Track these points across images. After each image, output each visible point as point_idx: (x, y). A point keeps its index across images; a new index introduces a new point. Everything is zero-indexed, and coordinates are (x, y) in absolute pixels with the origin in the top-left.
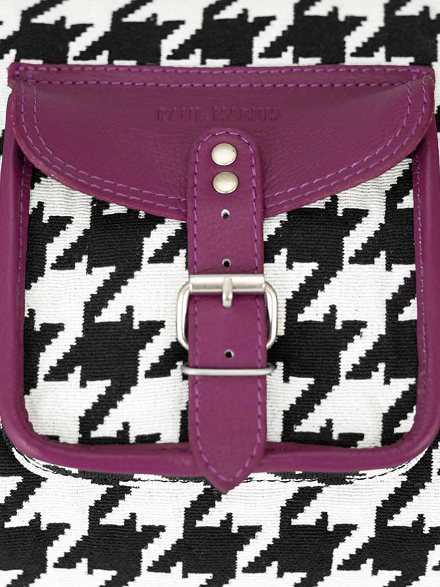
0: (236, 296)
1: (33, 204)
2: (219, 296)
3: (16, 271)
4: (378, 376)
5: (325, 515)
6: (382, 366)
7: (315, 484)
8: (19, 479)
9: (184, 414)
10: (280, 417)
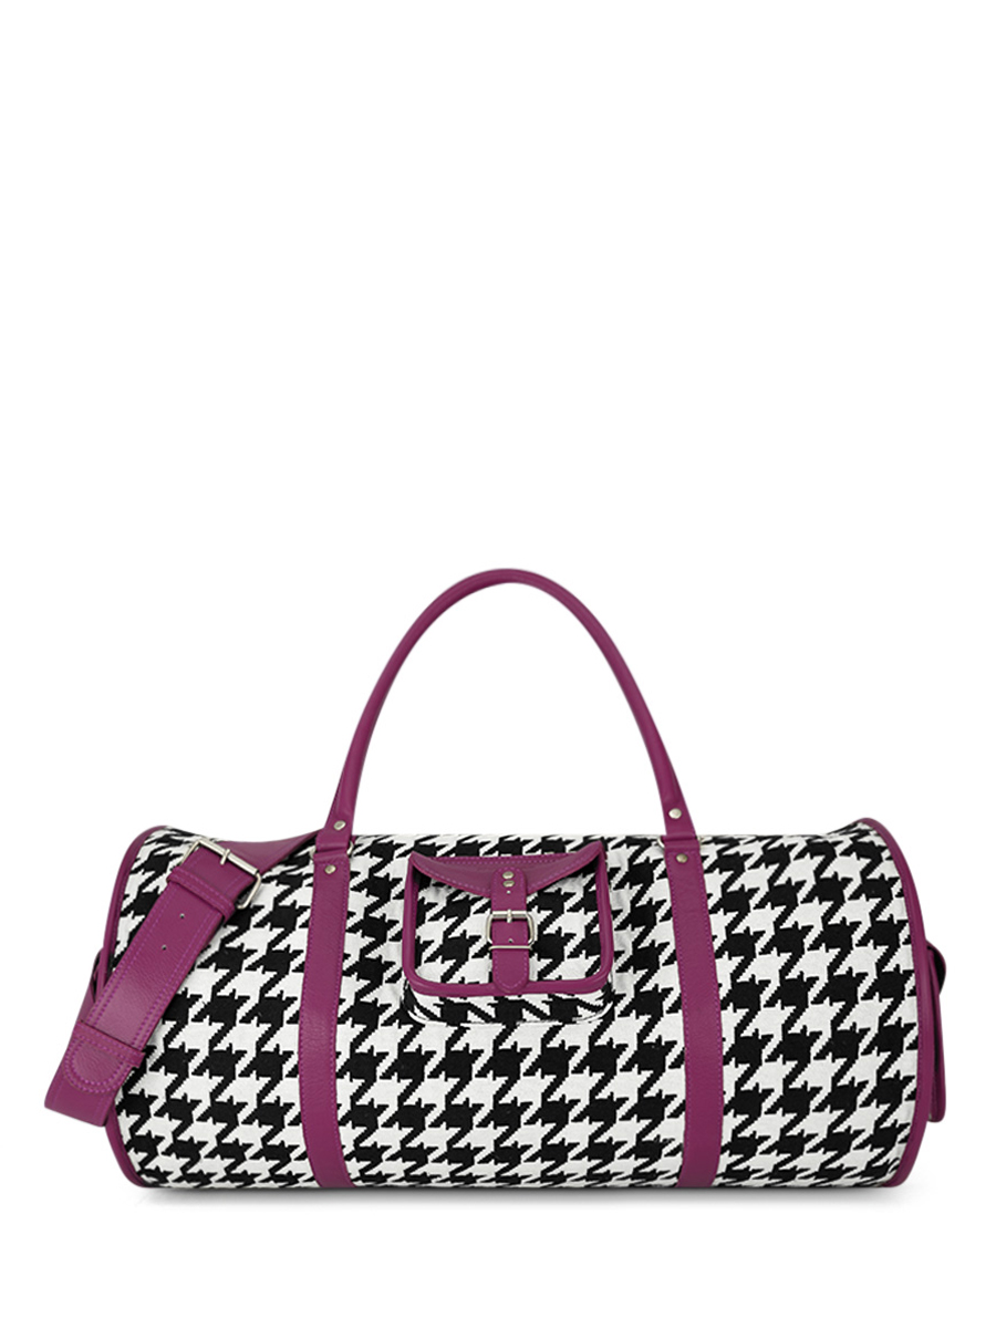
0: (514, 920)
1: (420, 897)
2: (505, 920)
3: (412, 920)
4: (582, 956)
5: (563, 1042)
6: (584, 952)
7: (557, 1023)
8: (411, 1026)
9: (491, 974)
10: (536, 973)
